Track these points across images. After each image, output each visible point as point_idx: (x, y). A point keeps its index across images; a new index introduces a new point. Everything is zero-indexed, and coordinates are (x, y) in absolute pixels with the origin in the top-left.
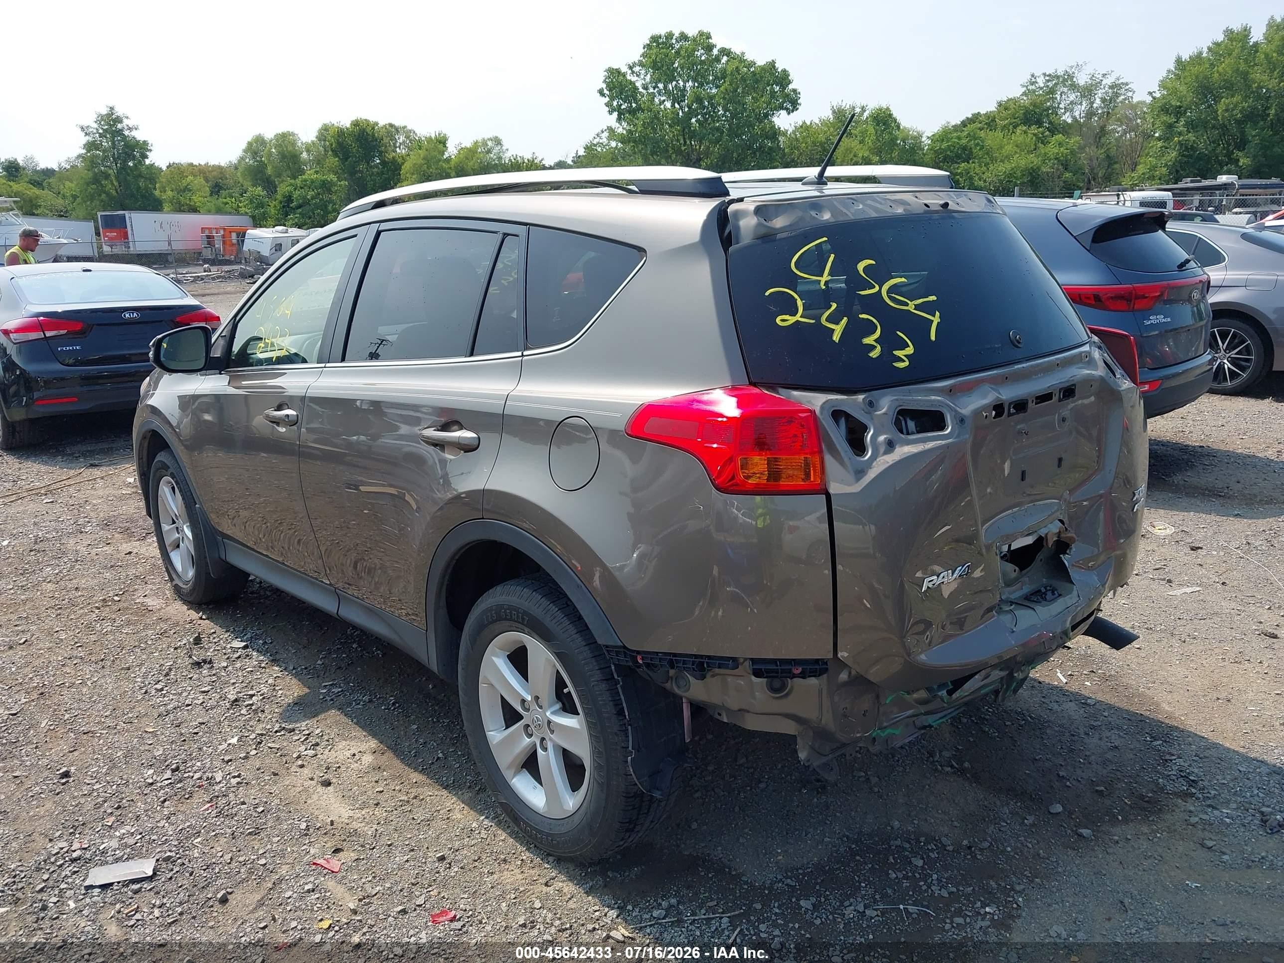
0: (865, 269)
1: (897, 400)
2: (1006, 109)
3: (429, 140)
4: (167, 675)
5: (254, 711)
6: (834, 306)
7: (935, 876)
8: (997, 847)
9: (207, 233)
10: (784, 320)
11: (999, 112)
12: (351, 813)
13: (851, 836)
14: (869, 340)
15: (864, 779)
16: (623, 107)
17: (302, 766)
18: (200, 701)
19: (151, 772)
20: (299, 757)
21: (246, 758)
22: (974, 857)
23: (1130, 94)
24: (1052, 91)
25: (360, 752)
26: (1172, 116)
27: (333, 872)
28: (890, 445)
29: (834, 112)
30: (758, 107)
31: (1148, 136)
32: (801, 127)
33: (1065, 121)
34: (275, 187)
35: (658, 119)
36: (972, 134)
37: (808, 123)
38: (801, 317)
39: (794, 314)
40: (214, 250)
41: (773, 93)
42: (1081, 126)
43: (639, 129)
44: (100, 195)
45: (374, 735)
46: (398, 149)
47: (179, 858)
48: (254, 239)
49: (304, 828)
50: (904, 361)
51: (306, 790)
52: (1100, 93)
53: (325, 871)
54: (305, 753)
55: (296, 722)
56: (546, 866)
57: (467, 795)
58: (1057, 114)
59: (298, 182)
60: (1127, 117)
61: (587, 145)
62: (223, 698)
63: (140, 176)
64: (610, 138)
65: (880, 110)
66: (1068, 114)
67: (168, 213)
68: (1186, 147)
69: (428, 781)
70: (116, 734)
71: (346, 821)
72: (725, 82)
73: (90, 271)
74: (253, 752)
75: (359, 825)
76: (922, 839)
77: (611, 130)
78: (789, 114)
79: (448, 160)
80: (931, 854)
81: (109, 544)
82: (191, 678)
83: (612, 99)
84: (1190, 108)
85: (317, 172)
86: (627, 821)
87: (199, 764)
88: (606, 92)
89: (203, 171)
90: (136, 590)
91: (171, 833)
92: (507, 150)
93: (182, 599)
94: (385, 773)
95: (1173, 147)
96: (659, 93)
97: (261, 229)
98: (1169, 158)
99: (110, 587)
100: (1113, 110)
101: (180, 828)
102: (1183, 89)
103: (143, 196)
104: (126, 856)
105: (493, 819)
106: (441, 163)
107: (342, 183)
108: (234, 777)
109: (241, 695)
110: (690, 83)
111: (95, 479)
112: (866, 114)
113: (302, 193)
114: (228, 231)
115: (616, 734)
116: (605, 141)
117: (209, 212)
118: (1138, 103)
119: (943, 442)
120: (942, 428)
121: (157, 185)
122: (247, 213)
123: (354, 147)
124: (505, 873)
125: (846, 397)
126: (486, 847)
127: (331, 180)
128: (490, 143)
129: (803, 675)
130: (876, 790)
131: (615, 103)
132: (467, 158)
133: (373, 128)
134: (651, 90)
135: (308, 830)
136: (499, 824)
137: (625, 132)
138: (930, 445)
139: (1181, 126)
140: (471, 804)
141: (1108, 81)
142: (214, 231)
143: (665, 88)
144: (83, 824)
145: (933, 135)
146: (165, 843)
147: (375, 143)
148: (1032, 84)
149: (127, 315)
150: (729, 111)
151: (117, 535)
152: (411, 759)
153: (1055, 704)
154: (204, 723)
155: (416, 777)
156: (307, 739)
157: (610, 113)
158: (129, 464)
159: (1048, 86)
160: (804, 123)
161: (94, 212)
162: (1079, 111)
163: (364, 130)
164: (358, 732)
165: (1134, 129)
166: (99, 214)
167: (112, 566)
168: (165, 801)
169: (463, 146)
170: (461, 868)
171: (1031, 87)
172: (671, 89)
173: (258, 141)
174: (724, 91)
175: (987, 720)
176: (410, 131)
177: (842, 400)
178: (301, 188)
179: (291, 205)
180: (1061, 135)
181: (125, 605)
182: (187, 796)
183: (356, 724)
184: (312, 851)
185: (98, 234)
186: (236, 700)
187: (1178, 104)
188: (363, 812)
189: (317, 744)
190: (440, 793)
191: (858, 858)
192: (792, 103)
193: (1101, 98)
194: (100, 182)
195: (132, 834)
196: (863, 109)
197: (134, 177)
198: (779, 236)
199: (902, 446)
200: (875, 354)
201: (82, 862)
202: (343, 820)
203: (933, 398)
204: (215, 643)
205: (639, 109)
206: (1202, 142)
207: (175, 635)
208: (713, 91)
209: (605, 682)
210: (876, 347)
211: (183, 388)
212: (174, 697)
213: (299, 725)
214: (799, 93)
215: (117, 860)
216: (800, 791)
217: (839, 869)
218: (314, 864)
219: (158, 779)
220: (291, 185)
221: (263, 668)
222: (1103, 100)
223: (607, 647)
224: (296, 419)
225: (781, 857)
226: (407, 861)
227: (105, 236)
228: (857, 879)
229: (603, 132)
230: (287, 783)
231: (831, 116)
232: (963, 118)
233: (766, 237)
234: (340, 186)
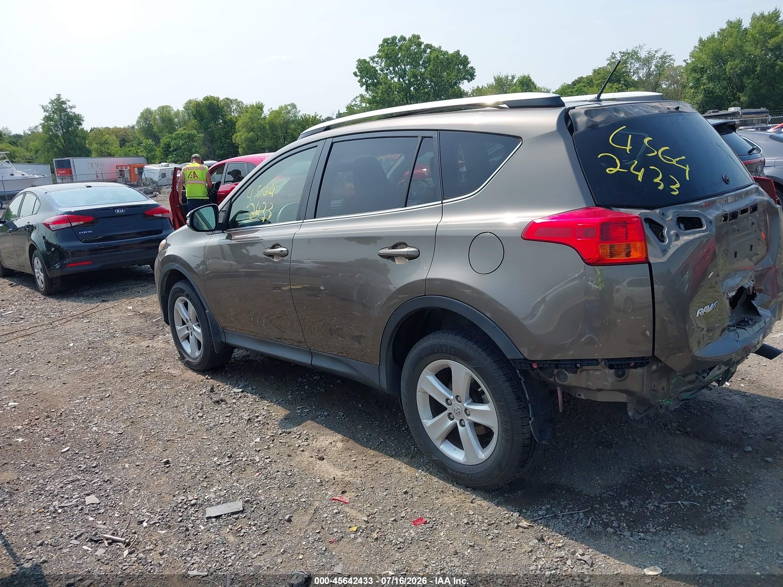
0: (648, 142)
1: (676, 212)
2: (598, 74)
3: (252, 107)
4: (202, 409)
5: (262, 424)
6: (636, 162)
7: (692, 487)
8: (722, 470)
9: (120, 168)
10: (611, 171)
11: (594, 75)
12: (343, 473)
13: (636, 469)
14: (657, 180)
15: (632, 440)
16: (369, 82)
17: (303, 451)
18: (228, 422)
19: (216, 459)
20: (299, 446)
21: (268, 448)
22: (711, 475)
23: (672, 62)
24: (625, 62)
25: (334, 441)
26: (699, 74)
27: (346, 503)
28: (677, 236)
29: (495, 80)
30: (451, 79)
31: (684, 87)
32: (477, 90)
33: (634, 80)
34: (159, 139)
35: (391, 88)
36: (579, 89)
37: (481, 87)
38: (620, 168)
39: (615, 167)
40: (124, 179)
41: (459, 69)
42: (643, 82)
43: (380, 95)
44: (53, 149)
45: (339, 432)
46: (232, 113)
47: (254, 501)
48: (149, 171)
49: (319, 482)
50: (676, 191)
51: (310, 463)
52: (654, 62)
53: (341, 503)
54: (302, 444)
55: (290, 428)
56: (467, 493)
57: (406, 460)
58: (629, 76)
59: (174, 135)
60: (671, 75)
61: (348, 106)
62: (241, 418)
63: (77, 136)
64: (361, 102)
65: (524, 77)
66: (635, 75)
67: (95, 157)
68: (708, 92)
69: (380, 454)
70: (186, 440)
71: (341, 477)
72: (430, 64)
73: (91, 187)
74: (272, 445)
75: (350, 479)
76: (678, 468)
77: (362, 96)
78: (469, 82)
79: (265, 118)
80: (685, 475)
81: (133, 342)
82: (217, 410)
83: (362, 78)
84: (710, 69)
85: (185, 129)
86: (523, 460)
87: (242, 453)
88: (358, 73)
89: (116, 132)
90: (161, 366)
91: (243, 488)
92: (300, 111)
93: (191, 369)
94: (353, 451)
95: (700, 92)
96: (390, 72)
97: (153, 165)
98: (698, 99)
99: (145, 365)
100: (663, 72)
101: (247, 485)
102: (704, 57)
103: (79, 148)
104: (222, 502)
105: (427, 471)
106: (260, 121)
107: (200, 135)
108: (267, 458)
109: (251, 416)
110: (409, 66)
111: (108, 308)
112: (515, 81)
113: (176, 142)
114: (132, 167)
115: (517, 411)
116: (358, 103)
117: (120, 156)
118: (678, 67)
119: (704, 234)
120: (701, 226)
121: (87, 141)
122: (143, 156)
123: (207, 114)
124: (445, 498)
125: (650, 211)
126: (429, 486)
127: (194, 133)
128: (289, 107)
129: (635, 367)
130: (641, 445)
131: (364, 80)
132: (275, 117)
133: (218, 101)
134: (386, 72)
135: (322, 482)
136: (431, 473)
137: (370, 97)
138: (697, 235)
139: (704, 80)
140: (409, 464)
141: (659, 55)
142: (124, 168)
143: (394, 69)
144: (189, 487)
145: (556, 91)
146: (242, 494)
147: (219, 110)
148: (613, 58)
149: (118, 211)
150: (433, 82)
151: (136, 338)
152: (366, 444)
153: (727, 396)
154: (235, 432)
155: (372, 452)
156: (300, 437)
157: (361, 86)
158: (125, 299)
159: (623, 59)
160: (478, 87)
161: (50, 159)
162: (642, 73)
163: (212, 102)
164: (328, 431)
165: (676, 82)
166: (54, 160)
167: (141, 354)
168: (231, 473)
169: (273, 110)
170: (419, 497)
171: (612, 60)
172: (397, 70)
173: (147, 112)
174: (430, 70)
175: (691, 406)
176: (239, 102)
177: (649, 212)
178: (175, 139)
179: (170, 150)
180: (632, 88)
181: (159, 374)
182: (243, 470)
183: (325, 427)
184: (330, 493)
185: (53, 172)
186: (249, 419)
187: (702, 66)
188: (349, 472)
189: (307, 439)
190: (389, 460)
191: (644, 479)
192: (470, 75)
193: (655, 65)
194: (54, 140)
195: (220, 490)
196: (513, 77)
197: (74, 137)
198: (600, 126)
199: (683, 236)
200: (661, 187)
201: (198, 506)
202: (339, 477)
203: (694, 210)
204: (223, 391)
205: (379, 83)
206: (717, 88)
207: (196, 388)
208: (423, 70)
209: (508, 382)
210: (661, 184)
211: (197, 243)
212: (211, 420)
213: (292, 430)
214: (475, 69)
215: (218, 504)
216: (598, 448)
217: (636, 485)
218: (333, 499)
219: (222, 462)
220: (169, 137)
221: (258, 402)
222: (656, 66)
223: (513, 360)
224: (287, 252)
225: (600, 481)
226: (386, 495)
227: (58, 173)
228: (648, 490)
229: (357, 98)
230: (298, 460)
231: (494, 83)
232: (573, 80)
233: (593, 127)
234: (199, 137)
